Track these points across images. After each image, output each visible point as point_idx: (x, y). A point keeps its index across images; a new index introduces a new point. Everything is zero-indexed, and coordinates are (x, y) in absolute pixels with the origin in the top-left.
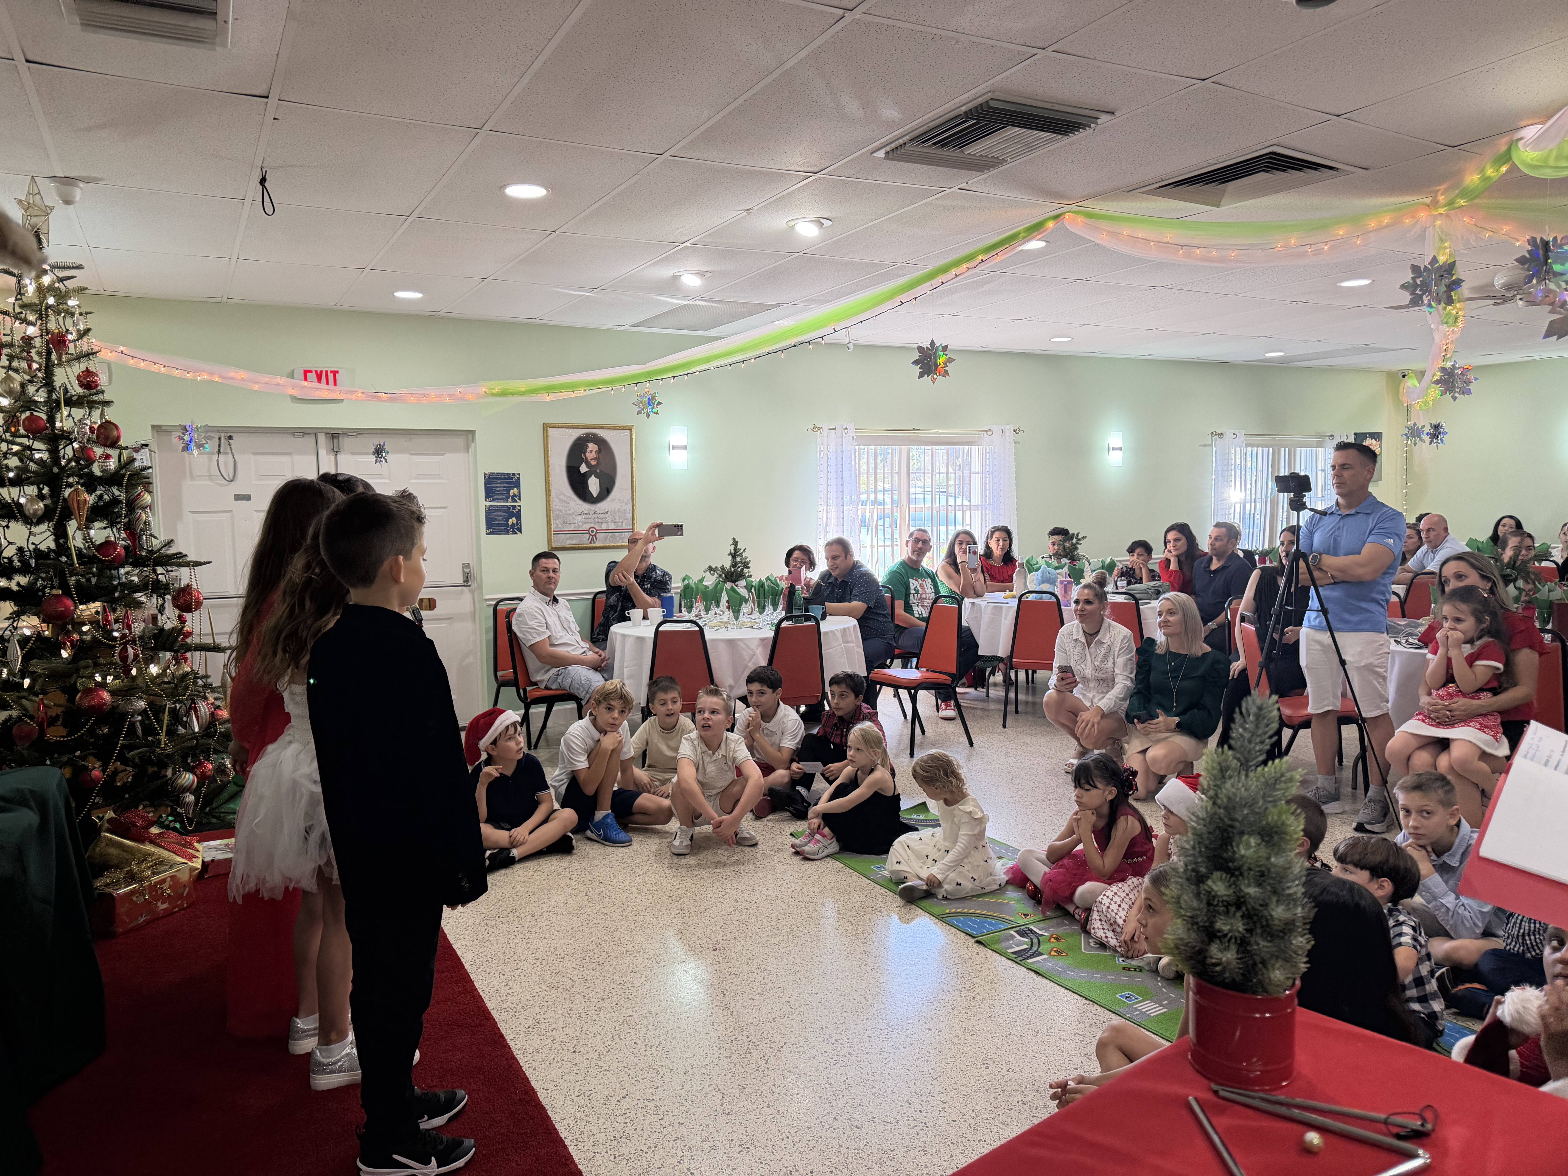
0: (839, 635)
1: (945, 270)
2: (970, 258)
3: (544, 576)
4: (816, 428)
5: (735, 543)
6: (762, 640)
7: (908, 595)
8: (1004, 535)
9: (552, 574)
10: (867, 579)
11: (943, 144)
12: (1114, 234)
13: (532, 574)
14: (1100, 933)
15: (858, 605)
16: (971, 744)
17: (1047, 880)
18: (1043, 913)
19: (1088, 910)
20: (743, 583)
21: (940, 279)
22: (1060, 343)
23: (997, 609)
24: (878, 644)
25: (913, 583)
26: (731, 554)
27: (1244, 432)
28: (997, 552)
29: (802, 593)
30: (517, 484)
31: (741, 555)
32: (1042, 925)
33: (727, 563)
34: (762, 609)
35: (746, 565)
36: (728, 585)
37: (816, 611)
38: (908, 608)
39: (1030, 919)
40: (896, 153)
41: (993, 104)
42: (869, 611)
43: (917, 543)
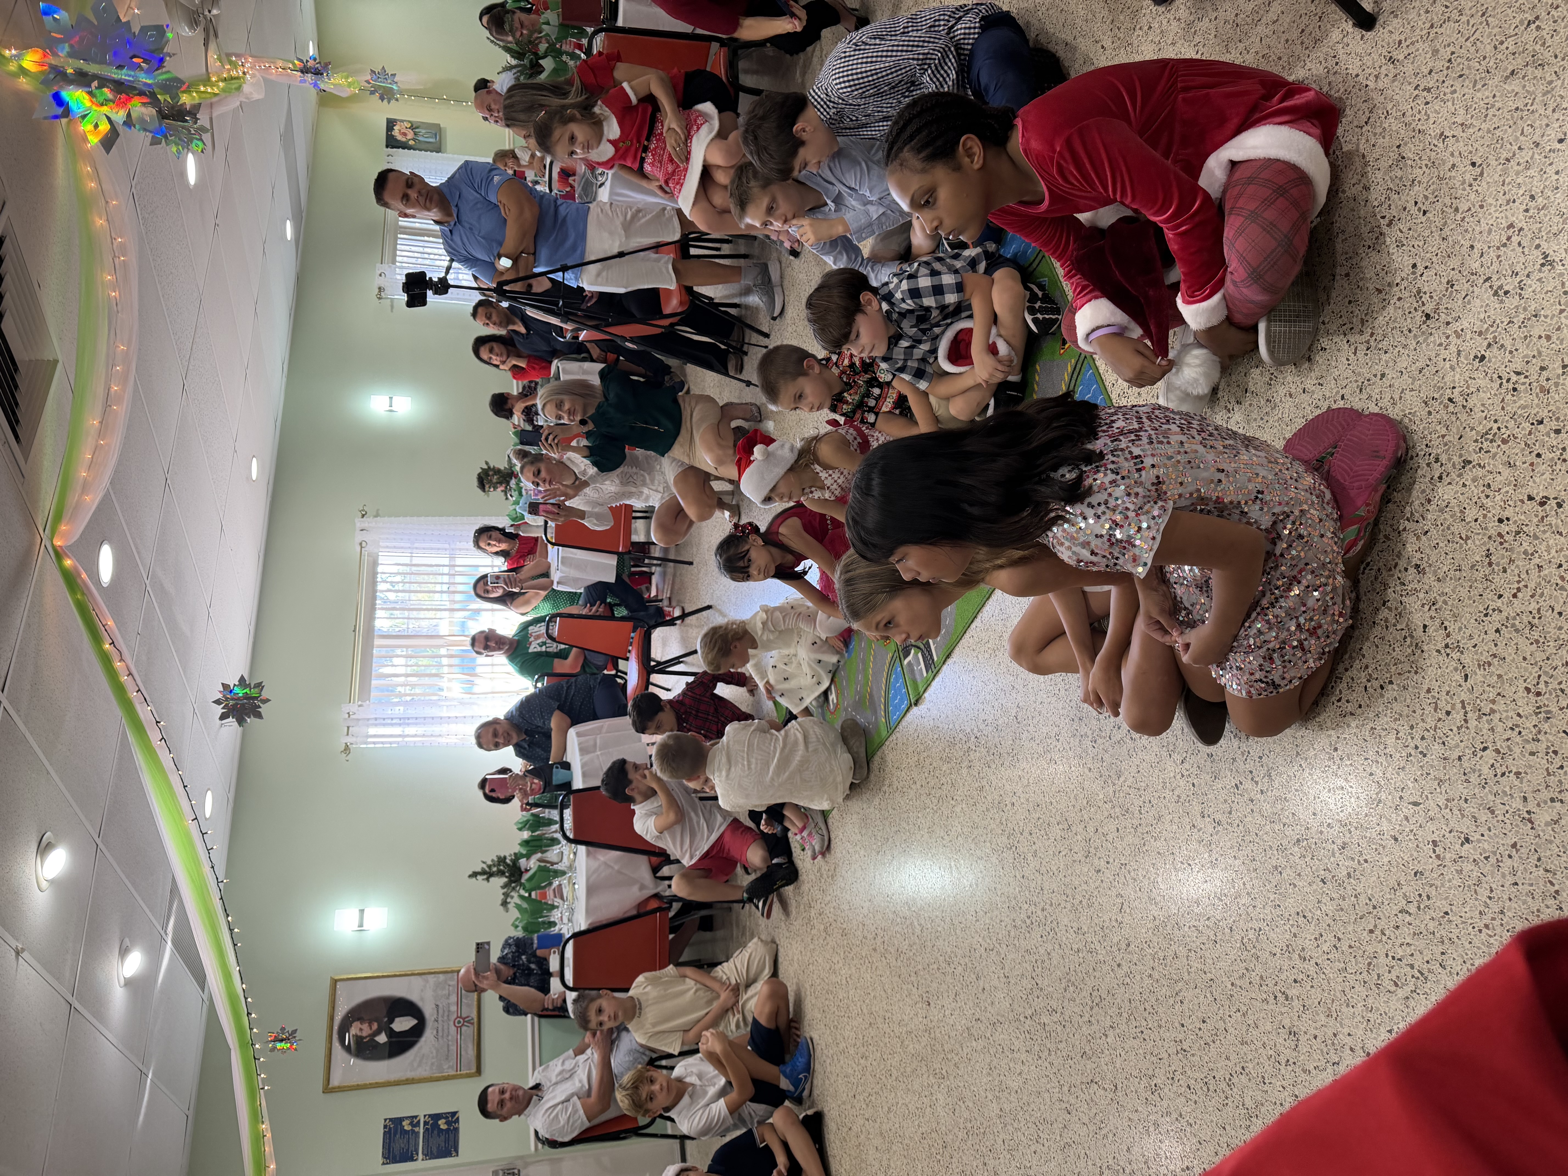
0: (587, 753)
1: (120, 690)
3: (507, 1103)
4: (347, 751)
5: (474, 876)
8: (484, 536)
9: (507, 1096)
10: (527, 706)
13: (503, 1119)
15: (555, 721)
20: (523, 862)
21: (132, 694)
23: (565, 561)
25: (534, 648)
26: (488, 879)
27: (378, 265)
30: (398, 1121)
31: (489, 867)
33: (498, 882)
35: (502, 860)
36: (526, 881)
37: (558, 776)
42: (561, 708)
43: (486, 647)
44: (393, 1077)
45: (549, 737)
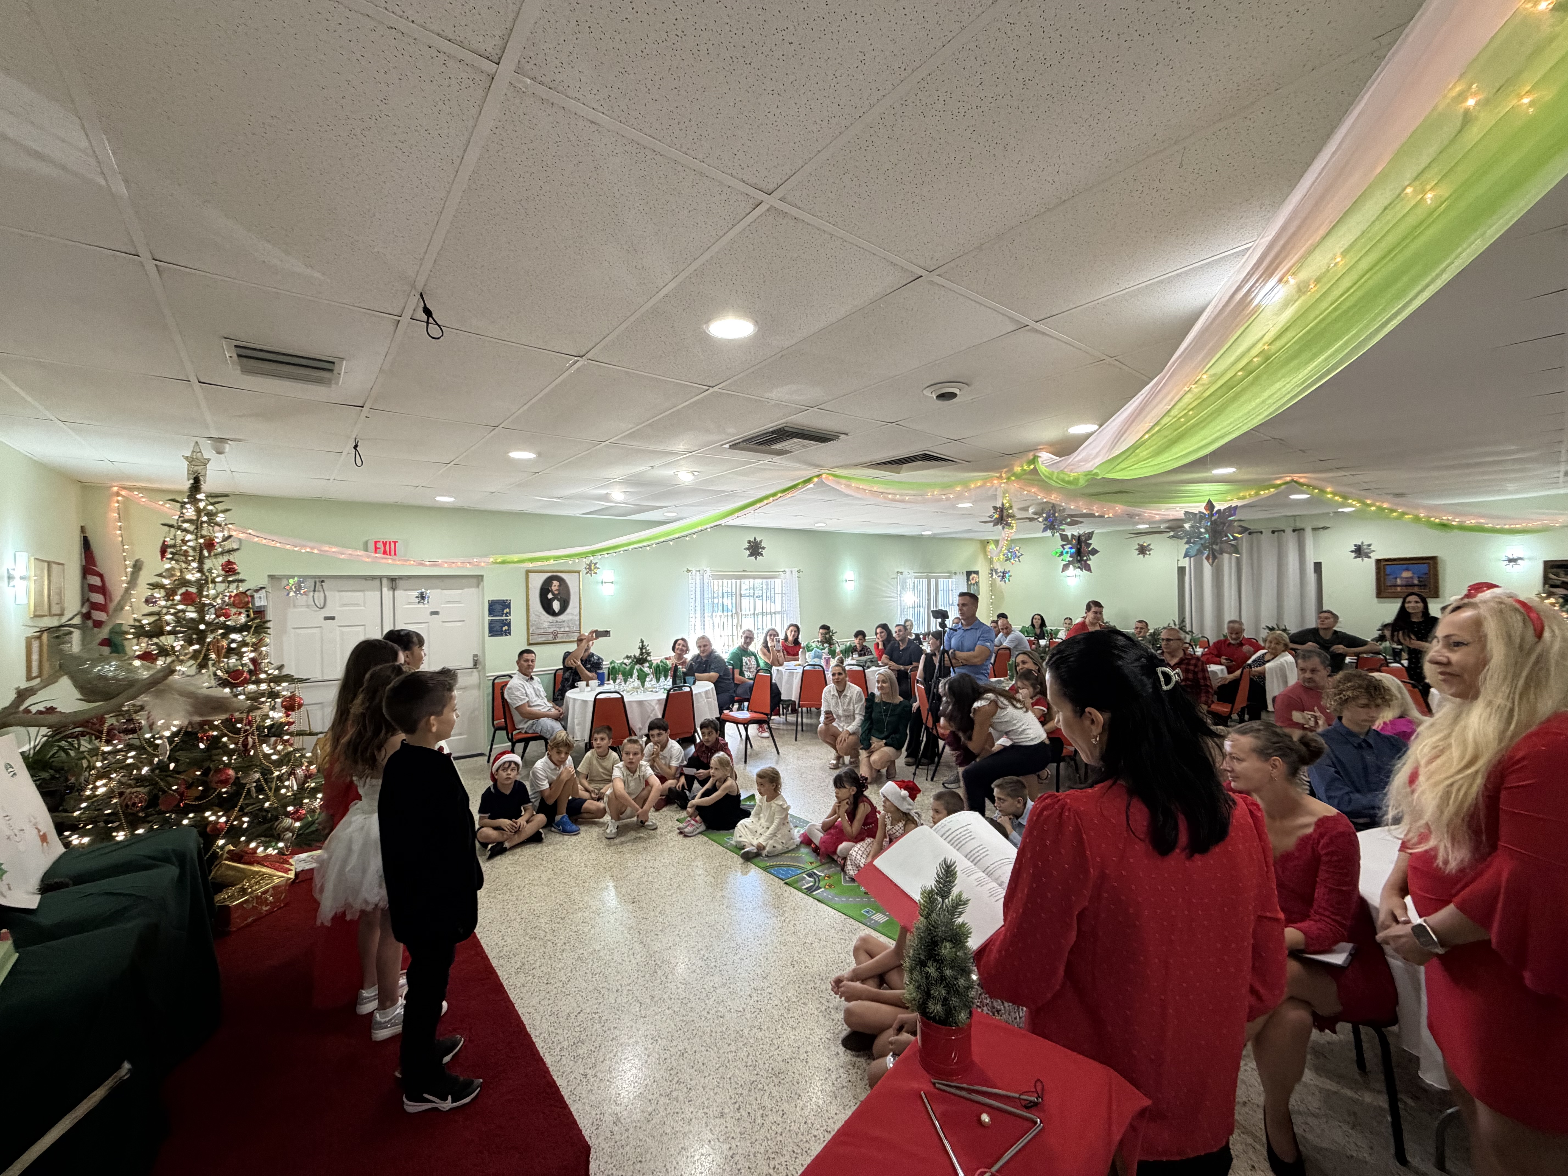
0: (703, 695)
2: (774, 495)
3: (525, 664)
4: (688, 571)
5: (642, 642)
6: (659, 700)
7: (742, 666)
8: (795, 629)
9: (530, 663)
10: (719, 660)
11: (761, 444)
12: (848, 486)
13: (518, 663)
14: (852, 873)
15: (714, 675)
16: (778, 753)
17: (823, 842)
18: (821, 861)
19: (845, 859)
20: (647, 664)
21: (758, 505)
22: (820, 526)
23: (791, 672)
24: (726, 696)
25: (745, 660)
26: (639, 648)
28: (790, 638)
29: (682, 669)
30: (509, 606)
31: (645, 648)
32: (820, 869)
33: (637, 653)
34: (658, 680)
35: (648, 654)
36: (638, 667)
37: (690, 679)
38: (742, 673)
39: (814, 865)
40: (734, 446)
41: (786, 429)
42: (720, 677)
43: (746, 637)
44: (531, 602)
45: (704, 672)
